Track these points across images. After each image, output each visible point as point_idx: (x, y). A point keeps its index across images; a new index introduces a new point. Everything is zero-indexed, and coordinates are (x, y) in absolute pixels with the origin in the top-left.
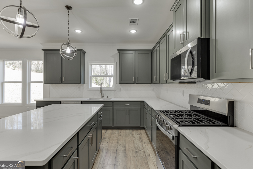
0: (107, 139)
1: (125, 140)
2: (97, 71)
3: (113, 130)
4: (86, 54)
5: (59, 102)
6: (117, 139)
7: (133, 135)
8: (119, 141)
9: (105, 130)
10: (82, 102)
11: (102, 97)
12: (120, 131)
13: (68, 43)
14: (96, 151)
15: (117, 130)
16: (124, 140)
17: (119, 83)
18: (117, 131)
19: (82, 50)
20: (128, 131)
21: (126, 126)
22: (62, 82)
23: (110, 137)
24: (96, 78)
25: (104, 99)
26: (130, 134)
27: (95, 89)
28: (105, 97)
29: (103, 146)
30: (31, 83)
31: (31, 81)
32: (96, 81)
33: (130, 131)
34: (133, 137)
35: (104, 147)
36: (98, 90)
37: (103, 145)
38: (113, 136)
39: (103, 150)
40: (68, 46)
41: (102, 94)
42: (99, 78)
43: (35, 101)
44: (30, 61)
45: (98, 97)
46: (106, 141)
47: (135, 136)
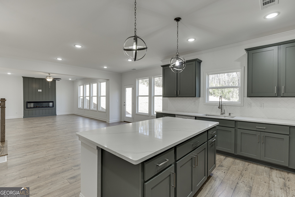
0: (224, 168)
1: (253, 178)
2: (225, 82)
3: (236, 159)
4: (202, 64)
5: (174, 115)
6: (240, 172)
7: (271, 177)
8: (242, 176)
9: (224, 156)
10: (196, 118)
11: (222, 114)
12: (247, 163)
13: (177, 56)
14: (205, 176)
15: (242, 160)
16: (251, 178)
17: (248, 96)
18: (243, 162)
19: (197, 60)
20: (261, 168)
21: (259, 159)
22: (177, 96)
23: (230, 167)
24: (223, 89)
25: (225, 117)
26: (265, 173)
27: (213, 104)
28: (227, 114)
29: (218, 175)
30: (155, 97)
31: (155, 95)
32: (223, 93)
33: (265, 168)
34: (270, 179)
35: (218, 177)
36: (217, 104)
37: (217, 173)
38: (234, 166)
39: (216, 178)
40: (178, 58)
41: (221, 110)
42: (226, 90)
43: (156, 113)
44: (154, 77)
45: (217, 114)
46: (222, 170)
47: (275, 179)
